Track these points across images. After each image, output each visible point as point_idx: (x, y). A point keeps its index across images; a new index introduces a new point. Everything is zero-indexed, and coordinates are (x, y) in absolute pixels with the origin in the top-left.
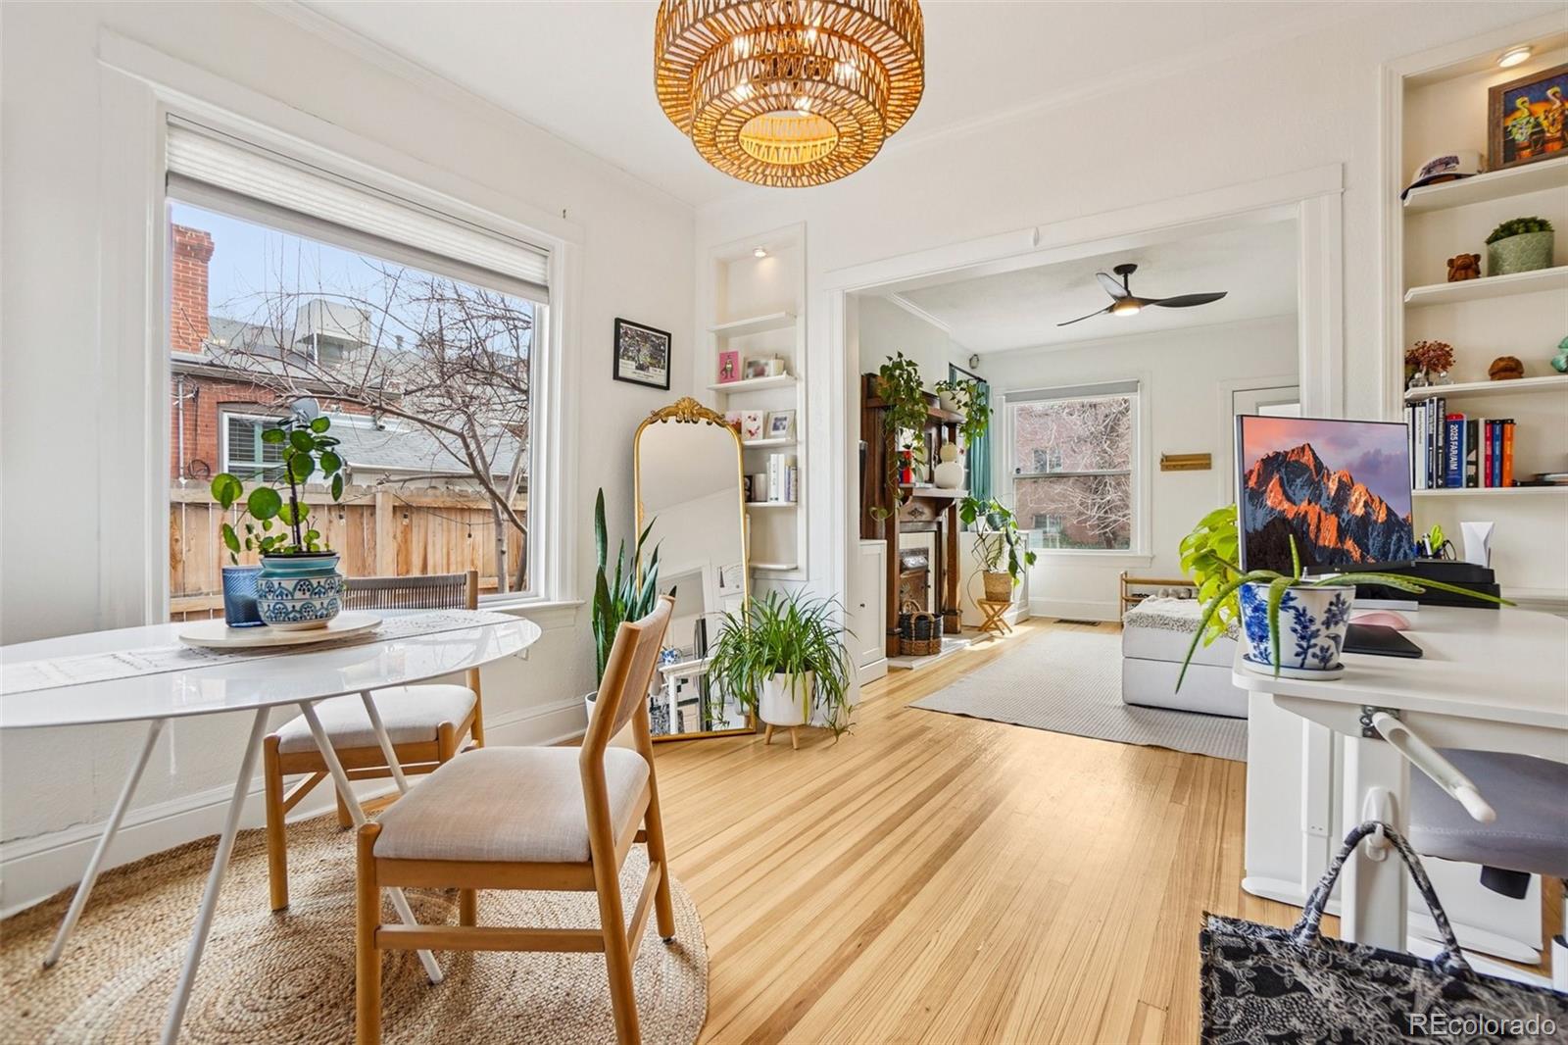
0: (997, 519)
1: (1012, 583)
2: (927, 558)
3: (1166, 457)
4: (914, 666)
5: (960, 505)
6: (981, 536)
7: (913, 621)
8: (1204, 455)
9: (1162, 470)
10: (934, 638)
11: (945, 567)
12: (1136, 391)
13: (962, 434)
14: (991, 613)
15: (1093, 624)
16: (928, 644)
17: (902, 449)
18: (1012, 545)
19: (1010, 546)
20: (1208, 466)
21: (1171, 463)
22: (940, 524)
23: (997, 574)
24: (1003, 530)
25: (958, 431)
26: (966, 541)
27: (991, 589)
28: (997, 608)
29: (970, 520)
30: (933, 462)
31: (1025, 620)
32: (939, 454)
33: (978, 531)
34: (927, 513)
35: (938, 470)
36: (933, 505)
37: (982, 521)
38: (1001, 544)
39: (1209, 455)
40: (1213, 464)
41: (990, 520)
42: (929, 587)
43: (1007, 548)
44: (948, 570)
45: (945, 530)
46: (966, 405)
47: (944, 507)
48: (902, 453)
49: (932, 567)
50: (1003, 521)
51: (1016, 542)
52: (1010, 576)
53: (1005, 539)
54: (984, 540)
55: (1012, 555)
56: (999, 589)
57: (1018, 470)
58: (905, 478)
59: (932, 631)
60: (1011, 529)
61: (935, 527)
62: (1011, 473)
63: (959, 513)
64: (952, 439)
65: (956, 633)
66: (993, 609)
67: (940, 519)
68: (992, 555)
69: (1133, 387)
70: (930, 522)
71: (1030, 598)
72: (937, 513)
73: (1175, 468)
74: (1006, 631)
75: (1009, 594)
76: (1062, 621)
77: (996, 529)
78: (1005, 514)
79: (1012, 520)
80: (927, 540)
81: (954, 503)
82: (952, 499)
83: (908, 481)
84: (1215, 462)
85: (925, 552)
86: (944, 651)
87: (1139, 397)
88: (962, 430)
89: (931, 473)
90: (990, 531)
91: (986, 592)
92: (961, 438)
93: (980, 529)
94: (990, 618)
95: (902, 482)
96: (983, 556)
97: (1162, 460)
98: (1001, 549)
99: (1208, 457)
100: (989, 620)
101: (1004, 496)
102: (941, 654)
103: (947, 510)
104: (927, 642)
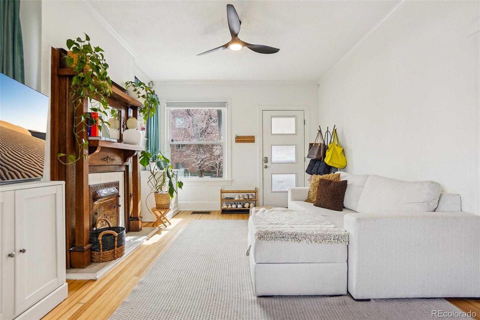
0: (162, 164)
1: (171, 199)
2: (118, 189)
3: (237, 137)
4: (97, 277)
5: (140, 154)
6: (153, 173)
7: (100, 238)
8: (252, 136)
9: (236, 142)
10: (118, 247)
11: (131, 191)
12: (225, 106)
13: (141, 113)
14: (159, 215)
15: (208, 213)
16: (114, 252)
17: (90, 111)
18: (170, 178)
19: (169, 179)
20: (253, 141)
21: (240, 139)
22: (127, 167)
23: (162, 194)
24: (165, 170)
25: (138, 112)
26: (144, 176)
27: (159, 203)
28: (163, 212)
29: (146, 164)
30: (122, 129)
31: (177, 214)
32: (126, 124)
33: (151, 171)
34: (118, 160)
35: (125, 134)
36: (122, 154)
37: (153, 166)
38: (164, 177)
39: (254, 136)
40: (255, 140)
41: (159, 164)
42: (120, 206)
43: (167, 179)
44: (133, 194)
45: (130, 170)
46: (143, 96)
47: (130, 156)
48: (90, 113)
49: (122, 193)
50: (166, 164)
51: (173, 176)
52: (169, 195)
53: (166, 175)
54: (154, 176)
55: (171, 184)
56: (163, 202)
57: (172, 140)
58: (92, 132)
59: (116, 242)
60: (170, 169)
61: (124, 169)
62: (169, 142)
63: (139, 160)
64: (135, 116)
65: (138, 231)
66: (161, 213)
67: (127, 163)
68: (159, 184)
69: (224, 104)
70: (120, 166)
71: (179, 202)
72: (125, 160)
73: (241, 141)
74: (167, 224)
75: (169, 204)
76: (194, 213)
77: (162, 169)
78: (166, 161)
79: (170, 164)
80: (118, 177)
81: (135, 154)
82: (134, 151)
83: (95, 135)
84: (257, 140)
85: (116, 185)
86: (127, 251)
87: (226, 109)
88: (141, 111)
89: (121, 135)
90: (158, 170)
91: (156, 205)
92: (141, 116)
93: (152, 169)
94: (159, 218)
95: (90, 136)
96: (154, 185)
97: (236, 138)
98: (164, 180)
99: (253, 137)
100: (158, 220)
101: (165, 152)
102: (124, 255)
103: (132, 158)
104: (113, 250)
